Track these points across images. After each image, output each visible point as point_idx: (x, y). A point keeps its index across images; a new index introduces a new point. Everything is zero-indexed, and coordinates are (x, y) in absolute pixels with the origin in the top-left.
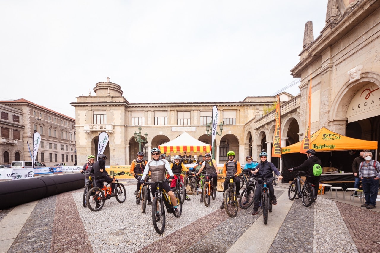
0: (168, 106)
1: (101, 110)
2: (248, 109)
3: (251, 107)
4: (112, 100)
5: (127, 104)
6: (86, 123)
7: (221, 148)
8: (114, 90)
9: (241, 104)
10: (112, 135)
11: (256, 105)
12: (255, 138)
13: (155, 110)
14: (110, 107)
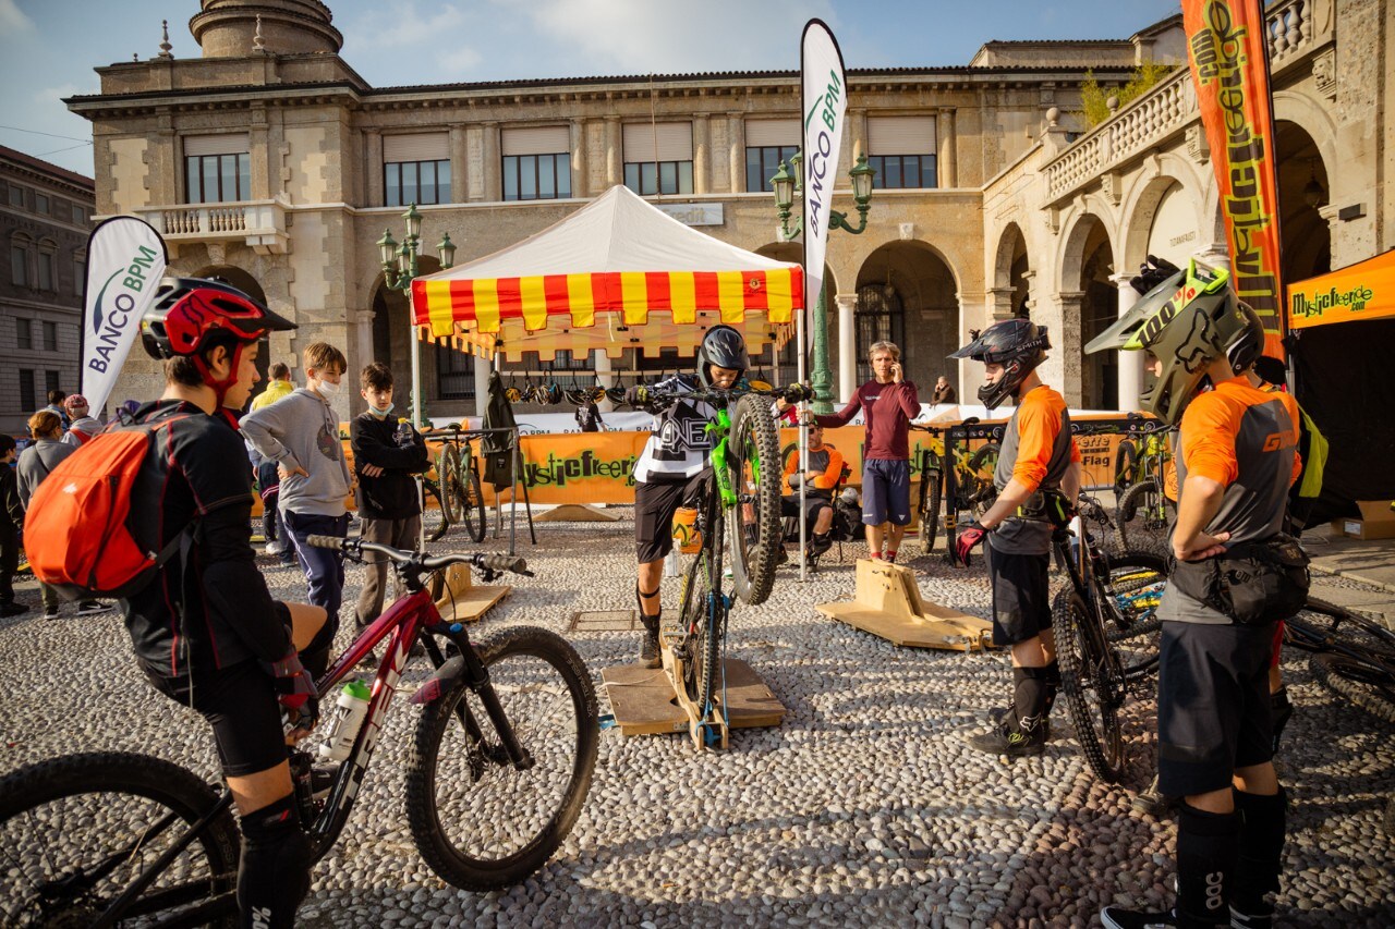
0: (571, 97)
1: (224, 130)
2: (996, 106)
3: (1013, 97)
4: (278, 75)
5: (352, 94)
6: (147, 204)
7: (863, 318)
8: (293, 25)
9: (958, 79)
10: (282, 260)
11: (1038, 84)
12: (1043, 259)
13: (502, 119)
14: (267, 113)
